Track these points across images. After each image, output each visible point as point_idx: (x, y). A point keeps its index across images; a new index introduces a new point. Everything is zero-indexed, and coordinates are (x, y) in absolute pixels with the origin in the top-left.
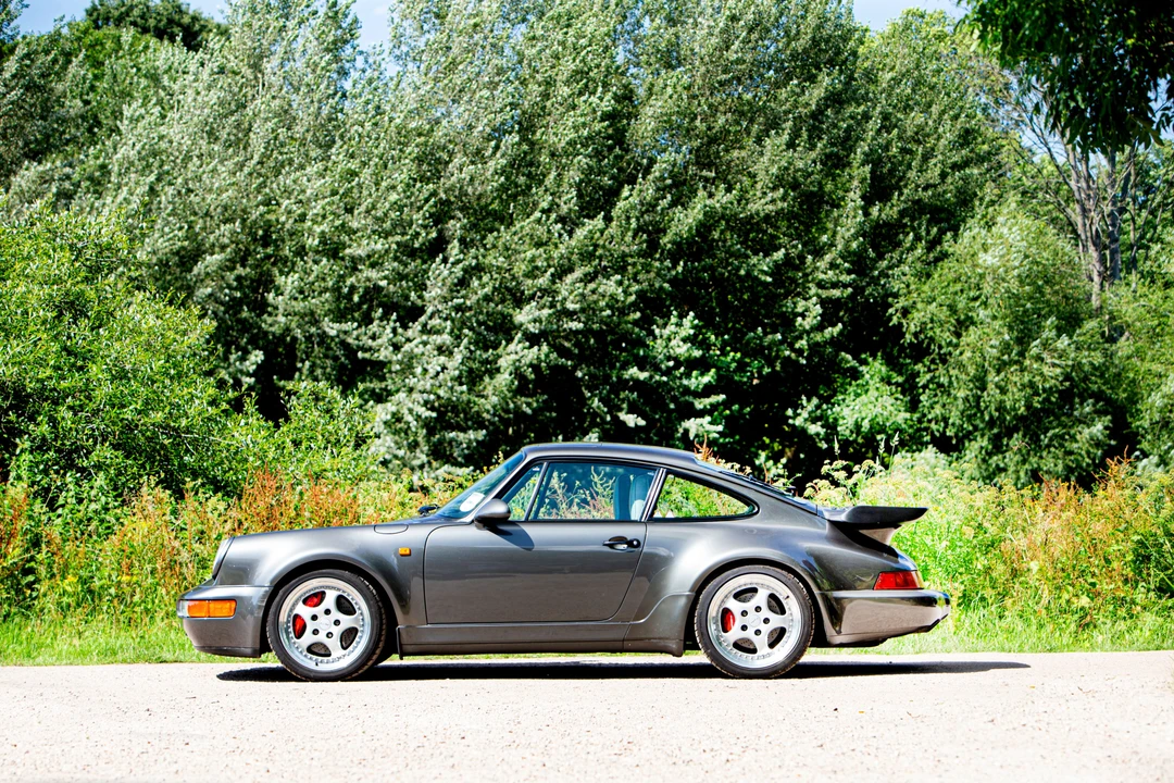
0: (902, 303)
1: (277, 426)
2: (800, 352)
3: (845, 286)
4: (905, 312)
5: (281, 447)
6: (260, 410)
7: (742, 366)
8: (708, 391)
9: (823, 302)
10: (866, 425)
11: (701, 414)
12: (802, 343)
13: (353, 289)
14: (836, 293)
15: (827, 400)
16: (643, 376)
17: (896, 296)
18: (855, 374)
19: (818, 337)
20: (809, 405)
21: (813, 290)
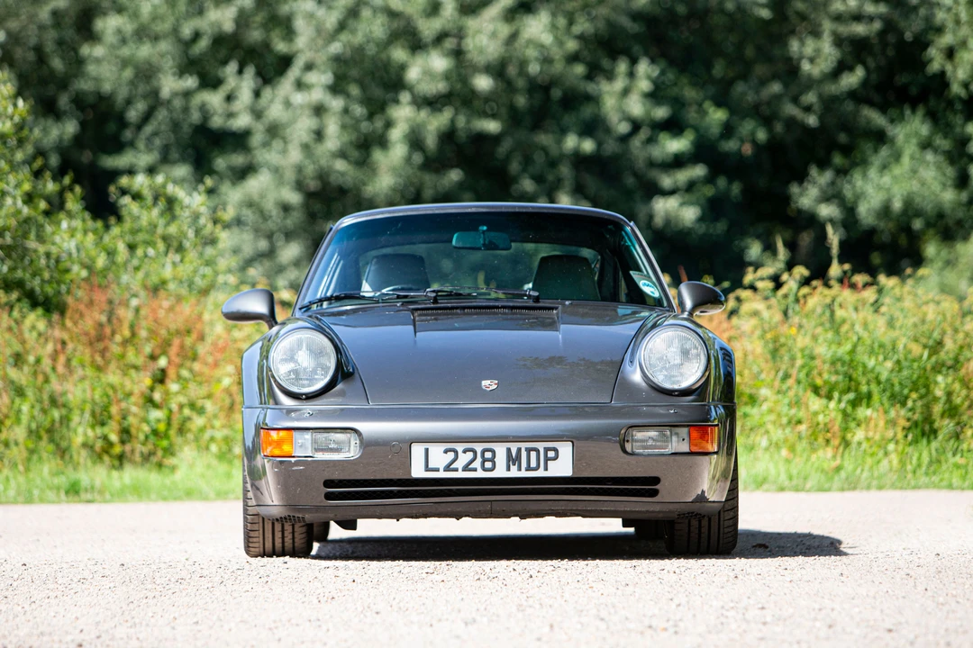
0: (947, 39)
1: (107, 227)
2: (808, 109)
3: (871, 19)
4: (950, 53)
5: (111, 253)
6: (87, 208)
7: (728, 130)
8: (678, 162)
9: (839, 41)
10: (897, 205)
11: (672, 192)
12: (810, 98)
13: (197, 36)
14: (860, 29)
15: (842, 172)
16: (588, 146)
17: (940, 30)
18: (880, 138)
19: (831, 89)
20: (821, 179)
21: (827, 26)
